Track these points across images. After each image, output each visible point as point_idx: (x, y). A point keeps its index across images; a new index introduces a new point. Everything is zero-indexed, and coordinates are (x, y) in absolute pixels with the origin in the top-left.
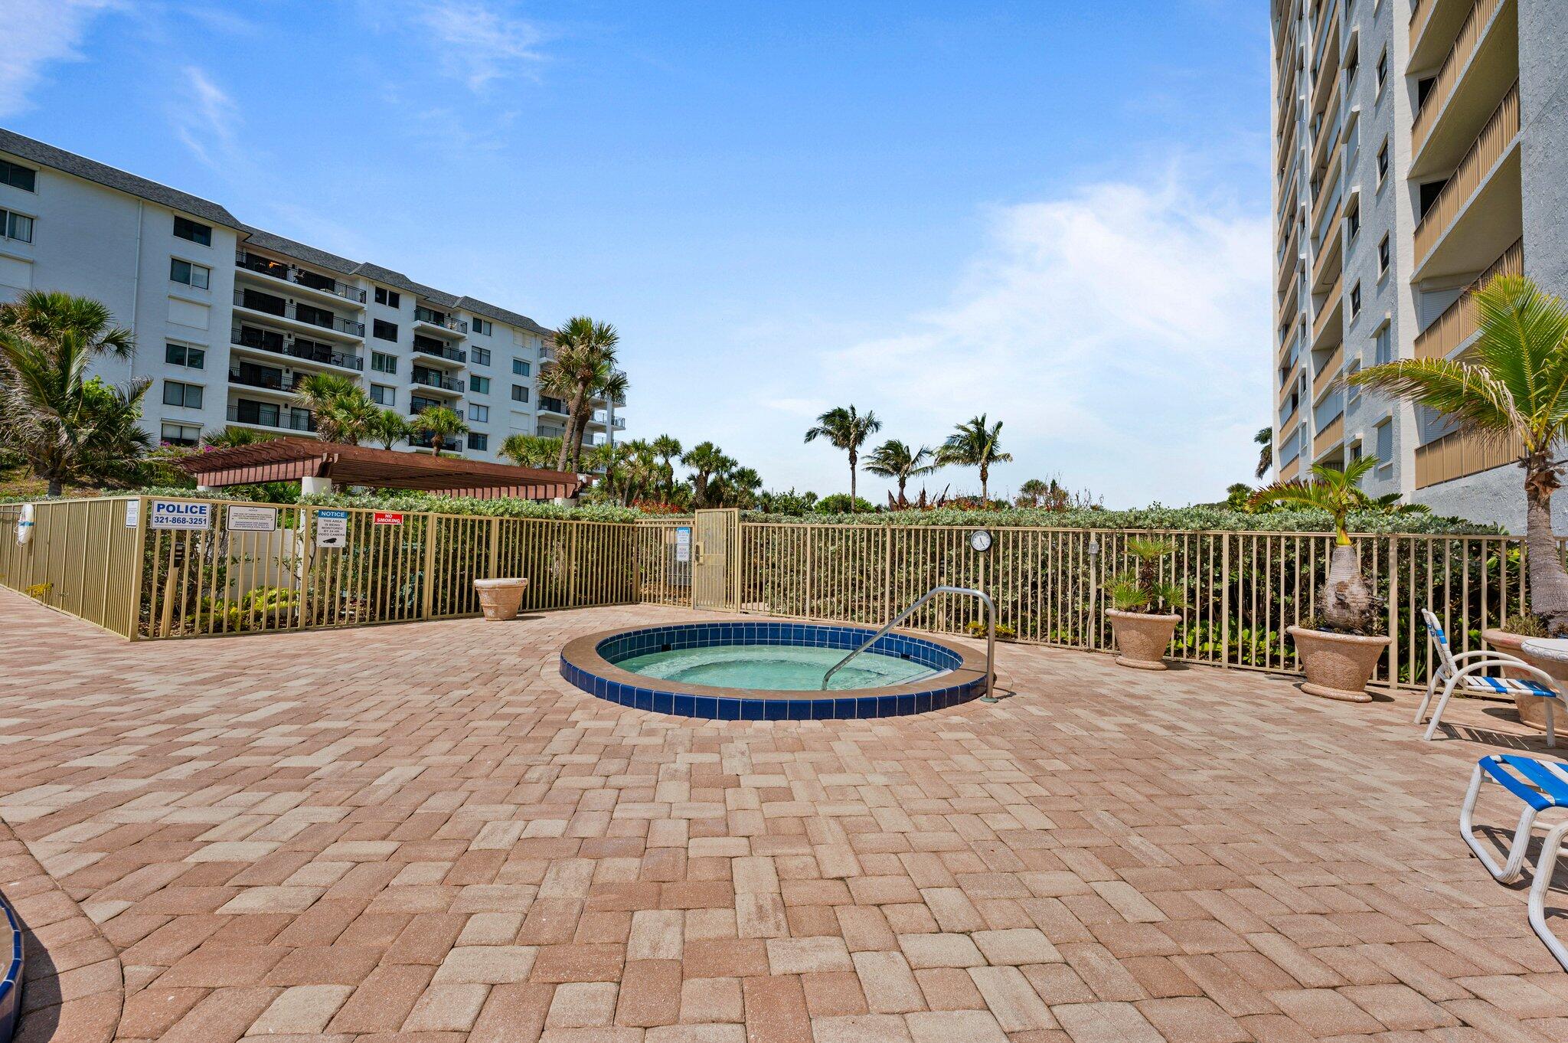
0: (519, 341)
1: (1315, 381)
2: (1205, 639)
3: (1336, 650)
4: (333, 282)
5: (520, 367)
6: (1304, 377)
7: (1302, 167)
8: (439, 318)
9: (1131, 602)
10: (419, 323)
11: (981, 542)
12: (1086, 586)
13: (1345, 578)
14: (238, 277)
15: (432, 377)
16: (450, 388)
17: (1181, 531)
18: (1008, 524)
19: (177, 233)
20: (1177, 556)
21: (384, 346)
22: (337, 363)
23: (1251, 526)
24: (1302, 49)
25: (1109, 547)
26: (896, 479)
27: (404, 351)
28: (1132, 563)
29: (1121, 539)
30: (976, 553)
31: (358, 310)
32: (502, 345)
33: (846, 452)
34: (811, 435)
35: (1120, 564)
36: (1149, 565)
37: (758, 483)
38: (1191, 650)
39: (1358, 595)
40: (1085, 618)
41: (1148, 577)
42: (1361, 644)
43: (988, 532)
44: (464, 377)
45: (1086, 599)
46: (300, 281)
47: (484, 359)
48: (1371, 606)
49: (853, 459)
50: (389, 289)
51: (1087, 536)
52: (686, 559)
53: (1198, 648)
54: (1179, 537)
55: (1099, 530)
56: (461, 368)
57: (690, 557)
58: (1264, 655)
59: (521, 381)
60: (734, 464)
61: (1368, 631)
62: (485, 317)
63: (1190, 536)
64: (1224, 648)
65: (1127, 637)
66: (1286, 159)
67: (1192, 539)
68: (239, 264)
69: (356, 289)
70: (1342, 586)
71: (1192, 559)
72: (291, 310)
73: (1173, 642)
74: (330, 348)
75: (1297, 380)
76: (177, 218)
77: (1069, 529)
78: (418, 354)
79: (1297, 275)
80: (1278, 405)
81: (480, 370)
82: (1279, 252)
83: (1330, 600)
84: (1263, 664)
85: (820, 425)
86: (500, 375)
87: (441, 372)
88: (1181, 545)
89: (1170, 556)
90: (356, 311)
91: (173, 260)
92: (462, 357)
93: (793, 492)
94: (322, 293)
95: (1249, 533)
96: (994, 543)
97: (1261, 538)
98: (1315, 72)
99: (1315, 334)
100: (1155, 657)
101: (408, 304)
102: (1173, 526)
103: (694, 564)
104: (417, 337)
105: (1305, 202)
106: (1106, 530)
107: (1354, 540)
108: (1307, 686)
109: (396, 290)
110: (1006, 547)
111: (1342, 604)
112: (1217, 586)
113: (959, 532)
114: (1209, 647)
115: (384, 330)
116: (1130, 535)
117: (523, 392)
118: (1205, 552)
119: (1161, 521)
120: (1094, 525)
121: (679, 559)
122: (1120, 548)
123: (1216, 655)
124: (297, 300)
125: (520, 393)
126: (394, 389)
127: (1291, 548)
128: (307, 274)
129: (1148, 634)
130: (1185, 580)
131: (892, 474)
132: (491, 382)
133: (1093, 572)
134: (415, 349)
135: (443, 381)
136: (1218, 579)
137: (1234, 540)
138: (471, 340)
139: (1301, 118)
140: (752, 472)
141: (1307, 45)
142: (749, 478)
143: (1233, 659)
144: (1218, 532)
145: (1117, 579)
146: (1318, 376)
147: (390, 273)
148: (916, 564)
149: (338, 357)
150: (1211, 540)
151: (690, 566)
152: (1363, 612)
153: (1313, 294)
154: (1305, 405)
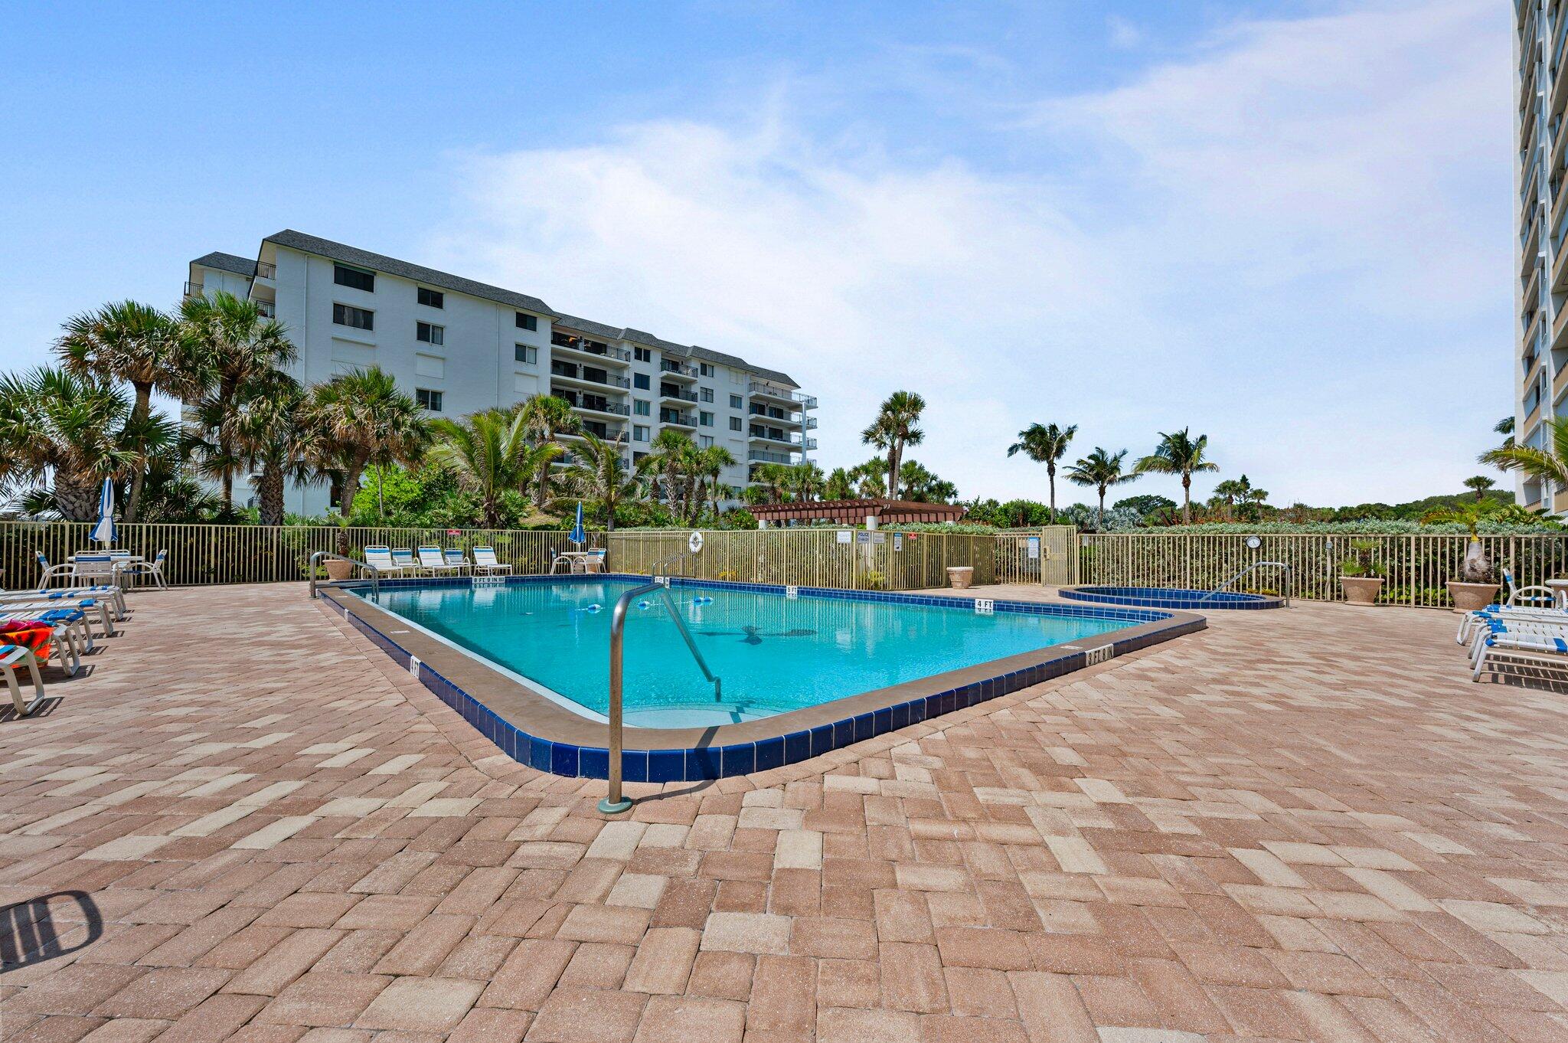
0: (734, 380)
1: (1554, 380)
2: (1400, 593)
3: (1469, 591)
4: (605, 346)
5: (735, 401)
6: (1544, 373)
7: (1541, 161)
8: (675, 366)
9: (1355, 572)
10: (665, 373)
11: (1254, 543)
12: (1324, 567)
13: (1475, 557)
14: (554, 352)
15: (673, 416)
16: (686, 424)
17: (1385, 535)
18: (1271, 532)
19: (518, 325)
20: (1383, 549)
21: (641, 394)
22: (612, 411)
23: (1428, 531)
24: (1541, 44)
25: (1339, 545)
26: (1095, 487)
27: (653, 396)
28: (1354, 553)
29: (1347, 540)
30: (1250, 549)
31: (625, 367)
32: (722, 384)
33: (1045, 465)
34: (1013, 450)
35: (1346, 554)
36: (1364, 553)
37: (955, 494)
38: (1392, 600)
39: (1482, 565)
40: (1324, 585)
41: (1365, 559)
42: (1483, 588)
43: (1259, 537)
44: (695, 414)
45: (1325, 574)
46: (587, 349)
47: (709, 397)
48: (1489, 570)
49: (1051, 471)
50: (643, 347)
51: (1325, 539)
52: (1037, 556)
53: (1396, 599)
54: (1384, 539)
55: (1333, 535)
56: (694, 406)
57: (1040, 556)
58: (1437, 600)
59: (736, 413)
60: (934, 478)
61: (1487, 582)
62: (710, 361)
63: (1391, 538)
64: (1412, 598)
65: (1352, 591)
66: (1528, 141)
67: (1392, 540)
68: (553, 342)
69: (622, 351)
70: (1473, 561)
71: (1392, 550)
72: (581, 373)
73: (1380, 596)
74: (604, 399)
75: (1538, 376)
76: (517, 313)
77: (1313, 535)
78: (665, 399)
79: (1537, 270)
80: (1522, 395)
81: (706, 407)
82: (1522, 234)
83: (1467, 567)
84: (1436, 605)
85: (1022, 440)
86: (721, 409)
87: (677, 411)
88: (1385, 543)
89: (1378, 548)
90: (622, 368)
91: (517, 345)
92: (694, 398)
93: (978, 500)
94: (601, 357)
95: (1427, 536)
96: (1263, 542)
97: (1435, 539)
98: (1554, 71)
99: (1555, 334)
100: (1368, 600)
101: (656, 357)
102: (1380, 532)
103: (1043, 559)
104: (663, 384)
105: (1545, 199)
106: (1337, 535)
107: (1480, 539)
108: (1456, 610)
109: (648, 348)
110: (1271, 545)
111: (1473, 569)
112: (1408, 564)
113: (1238, 538)
114: (1404, 597)
115: (642, 381)
116: (1352, 538)
117: (738, 423)
118: (1400, 547)
119: (1373, 530)
120: (1329, 533)
121: (1030, 556)
122: (1346, 546)
123: (1408, 601)
124: (584, 364)
125: (735, 424)
126: (648, 428)
127: (1452, 543)
128: (594, 344)
129: (1365, 588)
130: (1388, 562)
131: (1092, 483)
132: (715, 416)
133: (1329, 559)
134: (662, 395)
135: (680, 418)
136: (1408, 561)
137: (1418, 539)
138: (702, 381)
139: (1540, 111)
140: (950, 485)
141: (1545, 41)
142: (945, 489)
143: (1418, 603)
144: (1408, 535)
145: (1345, 561)
146: (1557, 375)
147: (643, 334)
148: (1209, 555)
149: (612, 406)
150: (1404, 539)
151: (1040, 562)
152: (1484, 573)
153: (1553, 293)
154: (1545, 402)
